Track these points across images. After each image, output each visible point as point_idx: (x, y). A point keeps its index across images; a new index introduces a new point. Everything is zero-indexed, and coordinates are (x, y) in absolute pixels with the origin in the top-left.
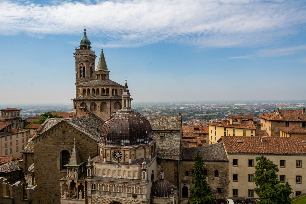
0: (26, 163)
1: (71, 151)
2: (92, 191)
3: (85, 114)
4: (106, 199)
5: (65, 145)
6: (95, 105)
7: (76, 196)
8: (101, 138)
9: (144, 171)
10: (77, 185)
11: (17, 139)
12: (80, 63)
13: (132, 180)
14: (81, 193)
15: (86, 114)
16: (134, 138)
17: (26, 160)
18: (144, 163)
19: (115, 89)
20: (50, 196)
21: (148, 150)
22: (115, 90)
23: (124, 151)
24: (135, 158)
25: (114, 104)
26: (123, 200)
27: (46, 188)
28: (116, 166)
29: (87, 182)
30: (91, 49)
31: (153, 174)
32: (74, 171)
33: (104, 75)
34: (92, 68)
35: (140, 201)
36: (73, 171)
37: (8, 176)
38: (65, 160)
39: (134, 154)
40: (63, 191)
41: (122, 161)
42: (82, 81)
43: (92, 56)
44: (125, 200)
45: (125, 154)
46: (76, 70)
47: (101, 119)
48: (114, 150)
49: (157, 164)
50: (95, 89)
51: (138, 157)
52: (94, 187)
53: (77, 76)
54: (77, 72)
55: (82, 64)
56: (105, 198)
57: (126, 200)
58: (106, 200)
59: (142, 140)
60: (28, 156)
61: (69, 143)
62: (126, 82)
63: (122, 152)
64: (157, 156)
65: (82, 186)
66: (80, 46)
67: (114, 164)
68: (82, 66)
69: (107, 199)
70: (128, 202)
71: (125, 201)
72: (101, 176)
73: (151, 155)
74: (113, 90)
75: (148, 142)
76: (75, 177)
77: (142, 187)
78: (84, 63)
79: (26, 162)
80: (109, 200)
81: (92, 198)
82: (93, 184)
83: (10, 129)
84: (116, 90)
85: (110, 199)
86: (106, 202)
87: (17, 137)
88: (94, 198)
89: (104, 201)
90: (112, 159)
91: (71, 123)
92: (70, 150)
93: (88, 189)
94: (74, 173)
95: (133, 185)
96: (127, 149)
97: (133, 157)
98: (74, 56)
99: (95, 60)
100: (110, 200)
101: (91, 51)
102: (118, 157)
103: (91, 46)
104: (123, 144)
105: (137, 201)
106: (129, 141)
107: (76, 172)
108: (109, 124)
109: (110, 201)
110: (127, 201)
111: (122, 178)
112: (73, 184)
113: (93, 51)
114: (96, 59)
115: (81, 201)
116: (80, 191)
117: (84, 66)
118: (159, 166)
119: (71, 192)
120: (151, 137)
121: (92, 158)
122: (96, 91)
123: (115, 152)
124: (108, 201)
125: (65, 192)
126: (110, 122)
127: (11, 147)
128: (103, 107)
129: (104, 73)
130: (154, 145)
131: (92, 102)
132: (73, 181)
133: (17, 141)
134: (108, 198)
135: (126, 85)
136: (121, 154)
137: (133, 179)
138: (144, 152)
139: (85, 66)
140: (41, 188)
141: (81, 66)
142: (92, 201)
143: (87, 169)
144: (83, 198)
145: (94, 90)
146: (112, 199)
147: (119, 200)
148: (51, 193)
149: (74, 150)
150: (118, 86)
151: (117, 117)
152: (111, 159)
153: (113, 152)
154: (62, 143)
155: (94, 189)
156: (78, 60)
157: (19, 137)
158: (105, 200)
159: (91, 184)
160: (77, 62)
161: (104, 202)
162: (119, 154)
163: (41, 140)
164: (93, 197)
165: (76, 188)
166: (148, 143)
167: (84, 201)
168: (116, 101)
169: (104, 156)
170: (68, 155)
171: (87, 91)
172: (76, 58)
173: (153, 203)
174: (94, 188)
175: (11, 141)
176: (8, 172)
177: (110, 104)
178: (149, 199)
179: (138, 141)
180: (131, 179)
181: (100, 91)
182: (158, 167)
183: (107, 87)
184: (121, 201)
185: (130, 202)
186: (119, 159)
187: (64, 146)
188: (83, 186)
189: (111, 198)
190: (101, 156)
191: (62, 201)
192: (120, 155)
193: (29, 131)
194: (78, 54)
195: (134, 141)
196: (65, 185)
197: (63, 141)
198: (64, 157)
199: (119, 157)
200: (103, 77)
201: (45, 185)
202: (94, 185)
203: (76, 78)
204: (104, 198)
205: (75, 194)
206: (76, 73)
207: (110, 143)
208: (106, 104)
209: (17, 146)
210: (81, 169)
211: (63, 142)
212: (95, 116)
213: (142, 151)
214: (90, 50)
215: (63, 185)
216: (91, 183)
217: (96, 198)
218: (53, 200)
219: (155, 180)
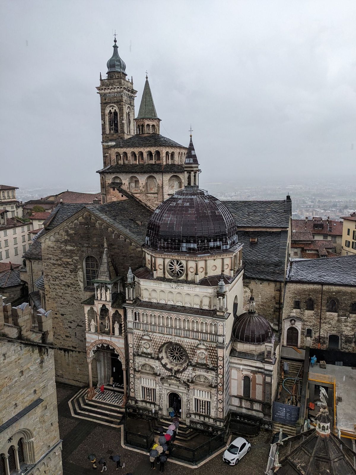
0: (31, 274)
1: (100, 258)
2: (134, 323)
3: (121, 196)
5: (90, 249)
6: (137, 182)
7: (109, 330)
8: (147, 238)
9: (221, 296)
10: (111, 311)
11: (15, 236)
12: (108, 106)
13: (200, 310)
14: (117, 326)
15: (122, 196)
16: (204, 240)
17: (31, 270)
18: (222, 282)
19: (171, 152)
20: (70, 327)
21: (227, 261)
22: (170, 155)
23: (187, 261)
24: (206, 273)
25: (170, 179)
26: (185, 341)
27: (64, 313)
28: (174, 285)
29: (127, 309)
30: (126, 77)
31: (236, 302)
32: (106, 291)
33: (151, 126)
34: (129, 114)
35: (213, 346)
36: (103, 291)
37: (6, 293)
38: (91, 273)
39: (204, 267)
40: (90, 321)
41: (183, 277)
42: (112, 138)
43: (129, 91)
44: (188, 341)
45: (189, 267)
46: (102, 118)
47: (147, 206)
48: (169, 258)
49: (244, 286)
50: (136, 153)
51: (211, 273)
52: (137, 317)
53: (104, 128)
54: (105, 123)
55: (111, 107)
56: (156, 336)
57: (190, 342)
58: (157, 340)
59: (218, 243)
60: (34, 264)
61: (96, 246)
62: (191, 139)
63: (184, 263)
64: (244, 272)
65: (118, 314)
66: (107, 73)
67: (169, 281)
68: (113, 111)
69: (159, 337)
70: (193, 345)
71: (189, 344)
72: (148, 301)
73: (234, 271)
74: (167, 153)
75: (228, 247)
76: (108, 299)
77: (217, 323)
78: (115, 106)
79: (31, 272)
80: (161, 340)
81: (135, 335)
82: (135, 313)
83: (3, 220)
84: (173, 154)
85: (163, 338)
86: (156, 342)
87: (15, 233)
88: (138, 335)
89: (154, 341)
90: (167, 273)
91: (98, 211)
92: (99, 257)
93: (128, 320)
94: (106, 293)
95: (201, 319)
96: (193, 259)
97: (202, 272)
98: (97, 93)
99: (133, 99)
100: (163, 340)
101: (127, 81)
102: (177, 272)
103: (126, 72)
104: (184, 249)
105: (208, 345)
106: (196, 245)
107: (108, 292)
108: (160, 216)
111: (183, 307)
112: (104, 310)
113: (131, 81)
114: (136, 96)
115: (117, 337)
116: (116, 322)
117: (115, 110)
118: (247, 289)
119: (102, 323)
120: (234, 239)
121: (133, 271)
122: (137, 155)
123: (171, 263)
124: (160, 340)
125: (93, 323)
126: (163, 211)
127: (7, 249)
128: (149, 185)
129: (151, 123)
130: (238, 253)
131: (131, 175)
132: (104, 305)
133: (15, 238)
134: (160, 337)
135: (191, 145)
136: (182, 267)
137: (201, 309)
138: (221, 264)
139: (117, 111)
140: (56, 314)
141: (110, 111)
142: (135, 340)
143: (126, 288)
144: (120, 333)
145: (134, 154)
146: (166, 338)
147: (178, 341)
148: (71, 322)
149: (104, 256)
150: (177, 147)
151: (175, 203)
152: (164, 273)
153: (168, 263)
154: (85, 245)
155: (137, 321)
156: (105, 99)
157: (17, 233)
158: (155, 340)
159: (132, 312)
160: (104, 104)
161: (154, 342)
162: (179, 265)
163: (52, 238)
164: (136, 333)
165: (109, 318)
166: (230, 248)
167: (122, 338)
168: (172, 175)
169: (153, 269)
170: (95, 265)
171: (122, 155)
172: (101, 95)
173: (236, 350)
174: (137, 318)
175: (6, 238)
176: (6, 286)
177: (161, 179)
178: (229, 344)
179: (212, 244)
180: (198, 309)
181: (145, 155)
182: (246, 292)
183: (157, 150)
184: (182, 342)
185: (196, 345)
186: (178, 274)
187: (88, 249)
188: (120, 315)
191: (87, 335)
192: (180, 267)
193: (32, 224)
194: (105, 89)
195: (205, 244)
196: (92, 311)
197: (87, 242)
198: (89, 267)
199: (179, 271)
200: (149, 129)
201: (62, 309)
202: (137, 315)
203: (104, 133)
204: (154, 337)
205: (108, 327)
206: (102, 124)
207: (164, 248)
208: (155, 180)
209: (16, 246)
210: (116, 288)
211: (87, 244)
212: (138, 200)
213: (218, 262)
214: (125, 80)
215: (88, 311)
216: (132, 311)
217: (140, 335)
218: (74, 334)
219: (239, 313)
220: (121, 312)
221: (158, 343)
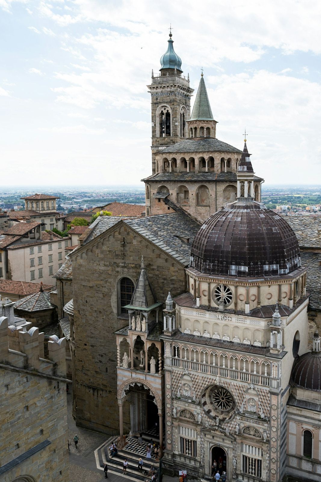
0: (62, 296)
1: (137, 280)
2: (172, 360)
3: (167, 208)
4: (198, 378)
5: (126, 269)
6: (186, 192)
7: (144, 366)
8: (192, 259)
9: (275, 330)
10: (147, 345)
11: (50, 253)
12: (160, 106)
13: (250, 347)
14: (153, 362)
15: (169, 208)
16: (257, 263)
17: (62, 292)
18: (276, 314)
19: (227, 159)
20: (101, 362)
21: (285, 288)
22: (226, 162)
23: (236, 287)
24: (259, 303)
25: (225, 190)
26: (232, 384)
27: (94, 345)
28: (220, 316)
29: (165, 342)
30: (182, 74)
31: (297, 338)
32: (142, 320)
33: (205, 129)
34: (184, 116)
35: (265, 391)
36: (139, 319)
37: (33, 318)
38: (126, 298)
39: (256, 294)
40: (122, 355)
41: (231, 306)
42: (163, 142)
43: (184, 89)
44: (235, 384)
45: (239, 294)
46: (152, 120)
47: (197, 221)
48: (215, 283)
49: (309, 319)
50: (187, 159)
51: (265, 302)
52: (176, 352)
53: (154, 131)
54: (155, 125)
55: (164, 108)
56: (198, 376)
57: (238, 385)
58: (199, 381)
59: (275, 267)
60: (65, 285)
61: (133, 266)
62: (245, 144)
63: (232, 289)
64: (309, 303)
65: (155, 348)
66: (160, 70)
67: (215, 310)
68: (165, 112)
69: (201, 378)
70: (242, 389)
71: (236, 388)
72: (190, 333)
73: (294, 300)
74: (222, 160)
75: (287, 271)
76: (143, 330)
77: (270, 362)
78: (168, 106)
79: (62, 294)
80: (204, 381)
81: (173, 374)
82: (175, 348)
83: (38, 234)
84: (229, 161)
85: (206, 379)
86: (198, 384)
87: (50, 249)
88: (177, 373)
89: (195, 381)
90: (212, 301)
91: (137, 225)
92: (135, 279)
93: (165, 355)
94: (141, 323)
95: (252, 357)
96: (243, 284)
97: (253, 301)
98: (148, 92)
99: (189, 99)
100: (206, 381)
101: (182, 79)
102: (224, 300)
103: (182, 68)
104: (233, 273)
105: (259, 390)
106: (247, 267)
107: (144, 320)
108: (207, 232)
109: (207, 383)
110: (240, 387)
111: (231, 342)
112: (139, 343)
113: (187, 79)
114: (193, 96)
115: (153, 376)
116: (152, 357)
117: (168, 111)
118: (313, 324)
119: (137, 358)
120: (296, 262)
121: (173, 296)
122: (188, 162)
123: (218, 288)
124: (202, 382)
125: (125, 357)
126: (210, 226)
127: (40, 267)
128: (201, 196)
129: (205, 125)
130: (301, 279)
131: (179, 185)
132: (139, 337)
133: (51, 256)
134: (203, 377)
135: (246, 150)
136: (231, 294)
137: (252, 346)
138: (277, 291)
139: (170, 111)
140: (86, 345)
141: (162, 111)
142: (173, 380)
143: (164, 317)
144: (157, 371)
145: (184, 161)
146: (210, 379)
147: (224, 383)
148: (102, 356)
149: (141, 278)
150: (234, 153)
151: (224, 218)
152: (209, 301)
153: (214, 288)
154: (121, 264)
155: (176, 357)
156: (157, 99)
157: (52, 249)
158: (197, 381)
159: (171, 346)
160: (155, 104)
161: (196, 383)
162: (226, 292)
163: (84, 255)
164: (174, 371)
165: (144, 352)
166: (288, 273)
167: (159, 377)
168: (227, 184)
169: (197, 295)
170: (131, 288)
171: (170, 162)
172: (152, 94)
173: (295, 398)
174: (176, 354)
175: (40, 255)
176: (33, 310)
177: (215, 189)
178: (286, 390)
179: (266, 267)
180: (248, 345)
181: (197, 162)
182: (311, 327)
183: (211, 155)
184: (228, 386)
185: (245, 390)
186: (226, 302)
187: (124, 269)
188: (157, 349)
189: (208, 378)
190: (192, 295)
191: (119, 372)
192: (227, 294)
193: (71, 239)
194: (157, 87)
195: (258, 267)
196: (125, 344)
197: (123, 261)
198: (125, 291)
199: (226, 298)
200: (203, 133)
201: (92, 339)
202: (176, 349)
203: (154, 137)
204: (196, 377)
205: (143, 363)
206: (152, 127)
207: (209, 270)
208: (207, 190)
209: (51, 264)
210: (154, 316)
211: (122, 263)
212: (186, 213)
213: (274, 289)
214: (180, 78)
215: (121, 342)
216: (171, 344)
217: (180, 374)
218: (105, 370)
219: (301, 352)
220: (158, 346)
221: (201, 385)
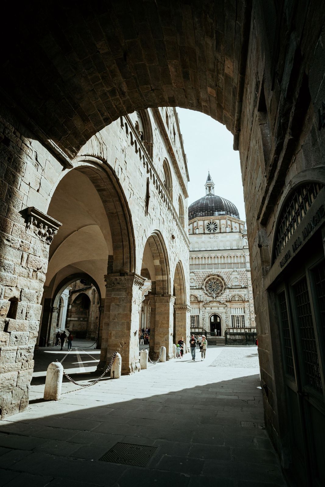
4: (200, 273)
9: (246, 236)
16: (228, 212)
21: (242, 227)
23: (220, 220)
26: (222, 271)
28: (211, 237)
35: (243, 271)
41: (218, 231)
44: (224, 271)
45: (221, 224)
48: (207, 220)
57: (226, 271)
58: (201, 275)
63: (218, 222)
69: (202, 273)
70: (229, 273)
71: (225, 273)
77: (245, 254)
80: (204, 274)
85: (205, 273)
86: (200, 277)
90: (206, 230)
96: (224, 218)
97: (229, 228)
105: (239, 271)
109: (206, 275)
110: (227, 272)
123: (209, 224)
124: (203, 275)
134: (203, 272)
136: (216, 225)
138: (239, 227)
146: (208, 272)
147: (217, 272)
152: (204, 230)
158: (199, 275)
161: (198, 277)
162: (214, 225)
179: (232, 215)
184: (220, 273)
185: (230, 273)
189: (206, 272)
195: (229, 214)
199: (214, 228)
204: (198, 273)
207: (202, 216)
213: (237, 225)
221: (202, 277)
